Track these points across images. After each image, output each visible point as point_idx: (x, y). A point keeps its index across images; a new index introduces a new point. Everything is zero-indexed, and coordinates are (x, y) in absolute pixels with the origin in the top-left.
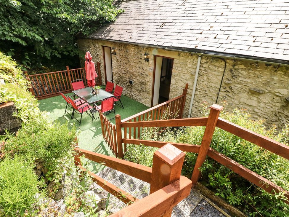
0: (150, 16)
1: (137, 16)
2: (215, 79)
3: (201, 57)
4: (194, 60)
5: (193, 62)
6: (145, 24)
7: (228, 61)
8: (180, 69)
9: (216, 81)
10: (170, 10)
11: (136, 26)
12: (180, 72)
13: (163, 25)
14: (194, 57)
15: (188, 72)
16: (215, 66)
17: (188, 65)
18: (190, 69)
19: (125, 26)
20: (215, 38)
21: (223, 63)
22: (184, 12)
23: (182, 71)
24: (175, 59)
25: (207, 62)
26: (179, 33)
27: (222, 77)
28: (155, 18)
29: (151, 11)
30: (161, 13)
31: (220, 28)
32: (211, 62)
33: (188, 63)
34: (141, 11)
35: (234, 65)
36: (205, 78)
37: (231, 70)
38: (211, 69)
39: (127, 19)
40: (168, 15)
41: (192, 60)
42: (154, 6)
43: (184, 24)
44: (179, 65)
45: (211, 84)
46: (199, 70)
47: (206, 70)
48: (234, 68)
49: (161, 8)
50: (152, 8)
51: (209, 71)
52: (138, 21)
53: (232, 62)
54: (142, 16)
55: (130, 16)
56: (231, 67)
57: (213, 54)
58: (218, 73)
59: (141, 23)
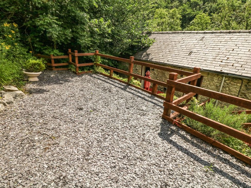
0: (178, 46)
1: (167, 45)
2: (234, 90)
3: (225, 76)
4: (219, 78)
5: (219, 79)
6: (175, 51)
7: (244, 80)
8: (208, 82)
9: (235, 91)
10: (192, 43)
11: (168, 52)
12: (207, 84)
13: (190, 54)
14: (219, 76)
15: (214, 84)
16: (235, 83)
17: (214, 81)
18: (216, 83)
19: (159, 52)
20: (233, 66)
21: (240, 81)
22: (204, 46)
23: (209, 84)
24: (204, 76)
25: (229, 80)
26: (205, 60)
27: (239, 89)
28: (182, 48)
29: (177, 42)
30: (186, 45)
31: (235, 59)
32: (232, 80)
33: (215, 79)
34: (168, 42)
35: (248, 83)
36: (227, 89)
37: (246, 86)
38: (232, 84)
39: (158, 47)
40: (192, 47)
41: (218, 78)
42: (179, 39)
43: (206, 55)
44: (208, 80)
45: (231, 92)
46: (223, 84)
47: (228, 85)
48: (248, 84)
49: (184, 41)
50: (177, 41)
51: (230, 85)
52: (169, 49)
53: (246, 81)
54: (170, 45)
55: (160, 45)
56: (246, 84)
57: (234, 76)
58: (237, 87)
59: (172, 51)
